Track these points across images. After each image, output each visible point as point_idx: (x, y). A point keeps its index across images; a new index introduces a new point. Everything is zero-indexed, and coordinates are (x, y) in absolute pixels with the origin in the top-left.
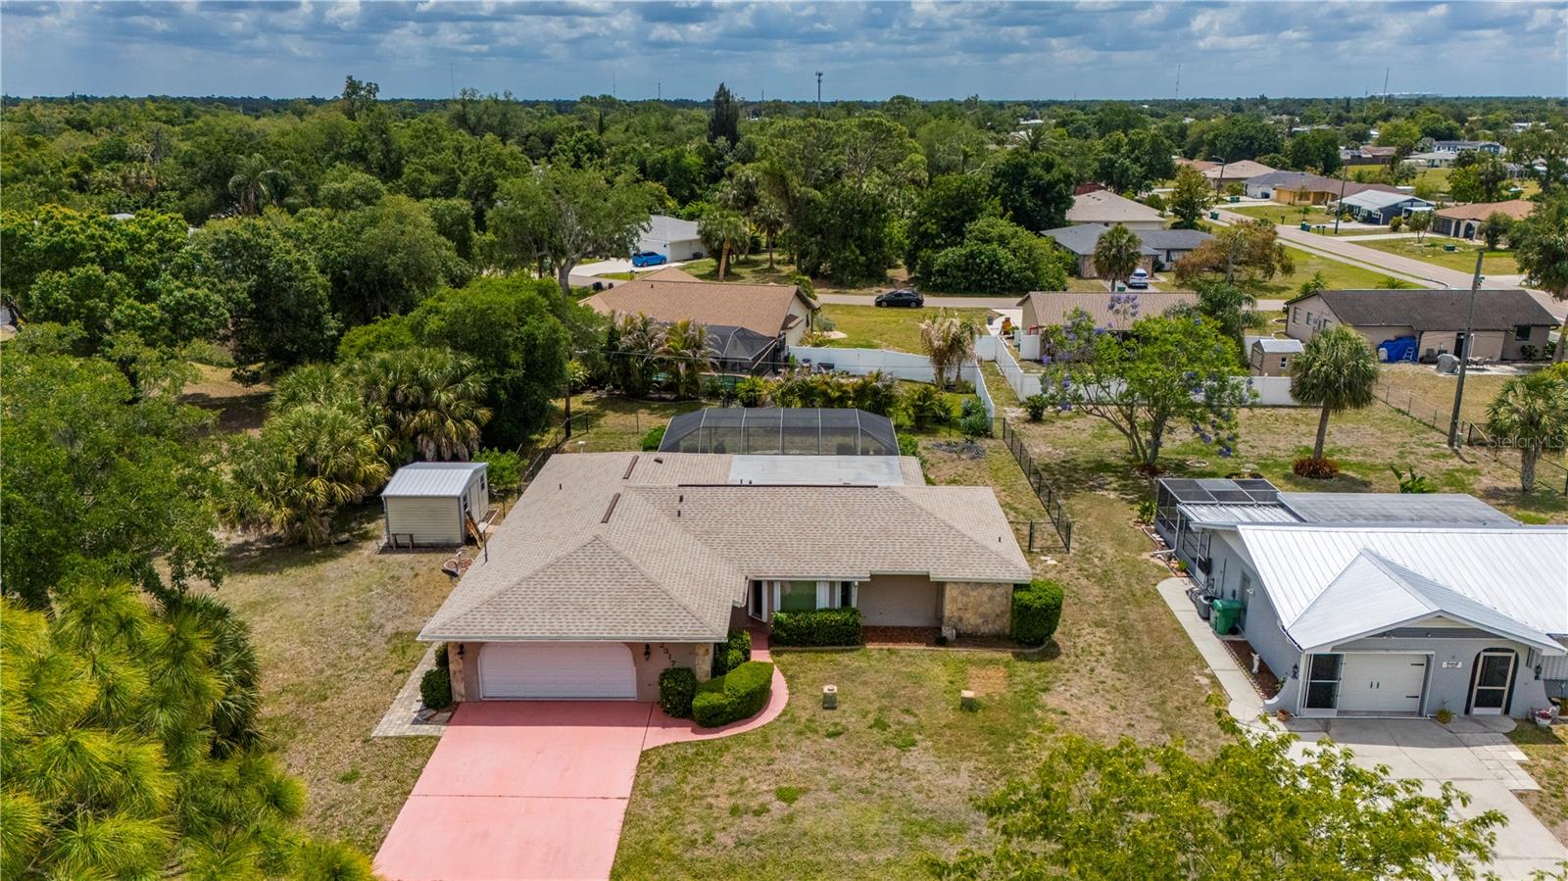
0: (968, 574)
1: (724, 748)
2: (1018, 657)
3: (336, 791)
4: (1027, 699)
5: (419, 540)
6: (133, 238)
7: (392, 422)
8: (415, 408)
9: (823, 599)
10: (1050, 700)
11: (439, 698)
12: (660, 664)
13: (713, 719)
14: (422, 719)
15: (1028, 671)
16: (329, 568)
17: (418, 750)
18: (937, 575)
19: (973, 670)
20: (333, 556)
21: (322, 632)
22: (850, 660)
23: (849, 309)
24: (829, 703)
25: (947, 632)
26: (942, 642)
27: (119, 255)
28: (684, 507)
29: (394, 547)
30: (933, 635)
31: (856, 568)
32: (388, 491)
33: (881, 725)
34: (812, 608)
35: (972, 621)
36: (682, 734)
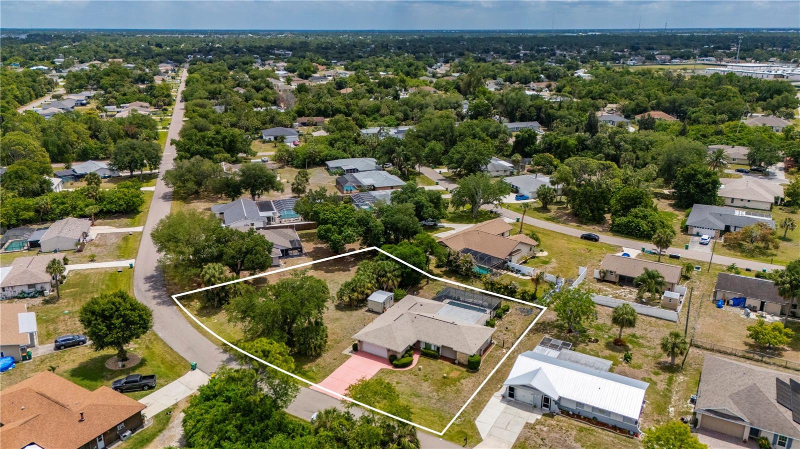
0: (461, 350)
1: (394, 372)
2: (467, 371)
3: (332, 361)
4: (459, 379)
5: (374, 310)
6: (340, 217)
7: (377, 279)
8: (383, 277)
9: (433, 348)
10: (462, 381)
11: (356, 349)
12: (391, 353)
13: (396, 366)
14: (351, 352)
15: (466, 374)
16: (355, 313)
17: (347, 357)
18: (455, 349)
19: (455, 371)
20: (356, 310)
21: (345, 329)
22: (432, 362)
23: (569, 238)
24: (420, 369)
25: (456, 362)
26: (454, 363)
27: (336, 221)
28: (415, 320)
29: (369, 311)
30: (453, 361)
31: (440, 345)
32: (369, 298)
33: (426, 376)
34: (430, 349)
35: (462, 361)
36: (390, 367)
